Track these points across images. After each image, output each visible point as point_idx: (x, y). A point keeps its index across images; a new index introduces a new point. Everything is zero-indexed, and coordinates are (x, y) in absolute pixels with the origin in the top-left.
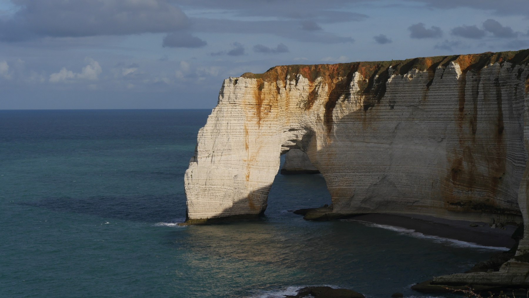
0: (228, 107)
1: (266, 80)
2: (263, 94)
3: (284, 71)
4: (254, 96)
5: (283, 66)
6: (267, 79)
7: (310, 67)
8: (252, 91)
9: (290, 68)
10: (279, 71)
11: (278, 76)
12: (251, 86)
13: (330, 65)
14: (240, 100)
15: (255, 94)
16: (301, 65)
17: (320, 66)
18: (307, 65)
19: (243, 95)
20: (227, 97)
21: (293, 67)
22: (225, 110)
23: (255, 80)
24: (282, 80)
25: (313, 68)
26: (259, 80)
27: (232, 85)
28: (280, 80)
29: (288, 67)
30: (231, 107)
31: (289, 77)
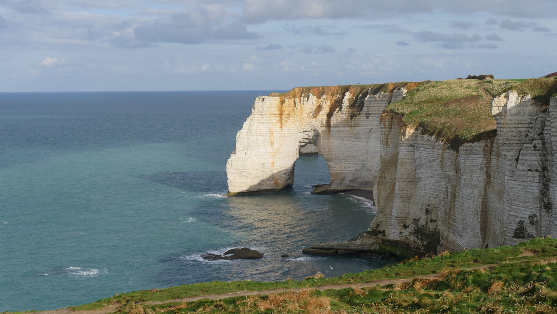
0: (258, 117)
1: (287, 98)
2: (284, 107)
3: (300, 91)
4: (277, 109)
5: (300, 88)
6: (287, 96)
7: (318, 88)
8: (276, 105)
9: (305, 89)
10: (297, 91)
11: (295, 95)
12: (275, 102)
13: (332, 87)
14: (266, 112)
15: (278, 107)
16: (312, 87)
17: (325, 88)
18: (317, 87)
19: (268, 108)
20: (257, 110)
21: (306, 88)
22: (255, 119)
23: (279, 97)
24: (298, 97)
25: (321, 89)
26: (281, 97)
27: (260, 102)
28: (297, 98)
29: (303, 88)
30: (260, 117)
31: (303, 95)
